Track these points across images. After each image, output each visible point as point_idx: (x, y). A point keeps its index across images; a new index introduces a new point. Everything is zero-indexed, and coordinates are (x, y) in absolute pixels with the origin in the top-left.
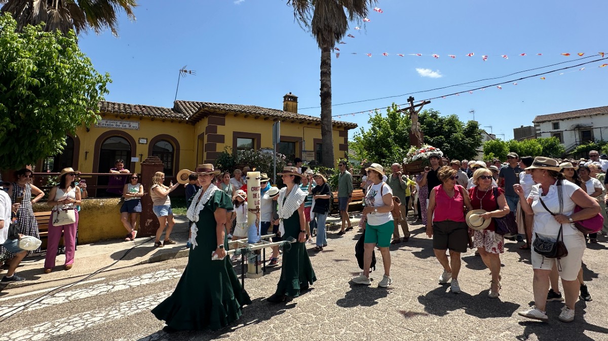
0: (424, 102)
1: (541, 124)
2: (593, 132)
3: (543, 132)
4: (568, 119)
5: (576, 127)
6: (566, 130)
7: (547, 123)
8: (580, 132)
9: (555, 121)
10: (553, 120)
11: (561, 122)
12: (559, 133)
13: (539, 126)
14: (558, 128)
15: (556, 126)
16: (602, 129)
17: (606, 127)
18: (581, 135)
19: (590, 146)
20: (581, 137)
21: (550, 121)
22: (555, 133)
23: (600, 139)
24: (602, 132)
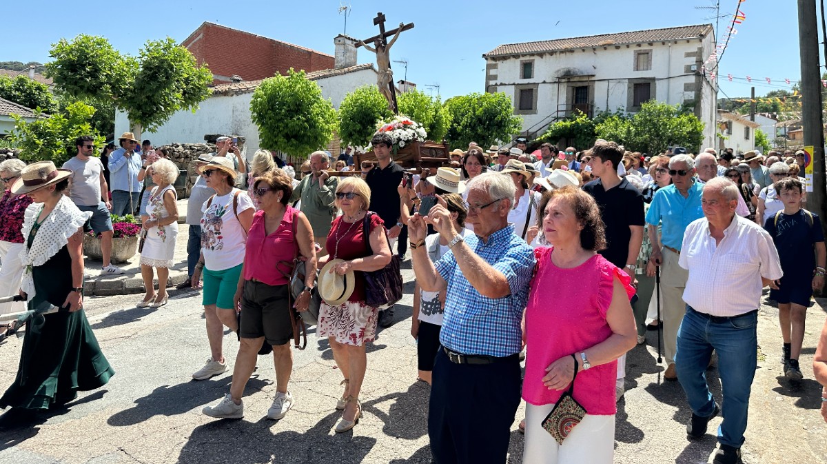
0: (401, 25)
1: (500, 63)
2: (594, 89)
3: (501, 84)
4: (552, 53)
5: (563, 77)
6: (544, 82)
7: (512, 59)
8: (570, 89)
9: (527, 58)
10: (524, 55)
11: (537, 59)
12: (531, 87)
13: (495, 67)
14: (529, 77)
15: (527, 70)
16: (612, 84)
17: (619, 80)
18: (570, 94)
19: (577, 123)
20: (570, 102)
21: (516, 56)
22: (523, 88)
23: (604, 110)
24: (610, 91)
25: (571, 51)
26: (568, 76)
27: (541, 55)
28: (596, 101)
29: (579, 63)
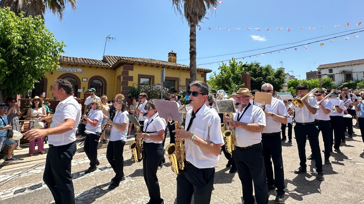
1: (322, 70)
2: (352, 75)
3: (323, 75)
4: (338, 67)
9: (330, 68)
11: (334, 69)
12: (332, 75)
14: (332, 72)
16: (358, 73)
17: (361, 72)
18: (345, 76)
19: (350, 83)
20: (345, 78)
21: (327, 68)
22: (330, 75)
23: (356, 79)
24: (358, 75)
25: (344, 66)
26: (344, 72)
27: (335, 67)
28: (353, 77)
29: (347, 69)
